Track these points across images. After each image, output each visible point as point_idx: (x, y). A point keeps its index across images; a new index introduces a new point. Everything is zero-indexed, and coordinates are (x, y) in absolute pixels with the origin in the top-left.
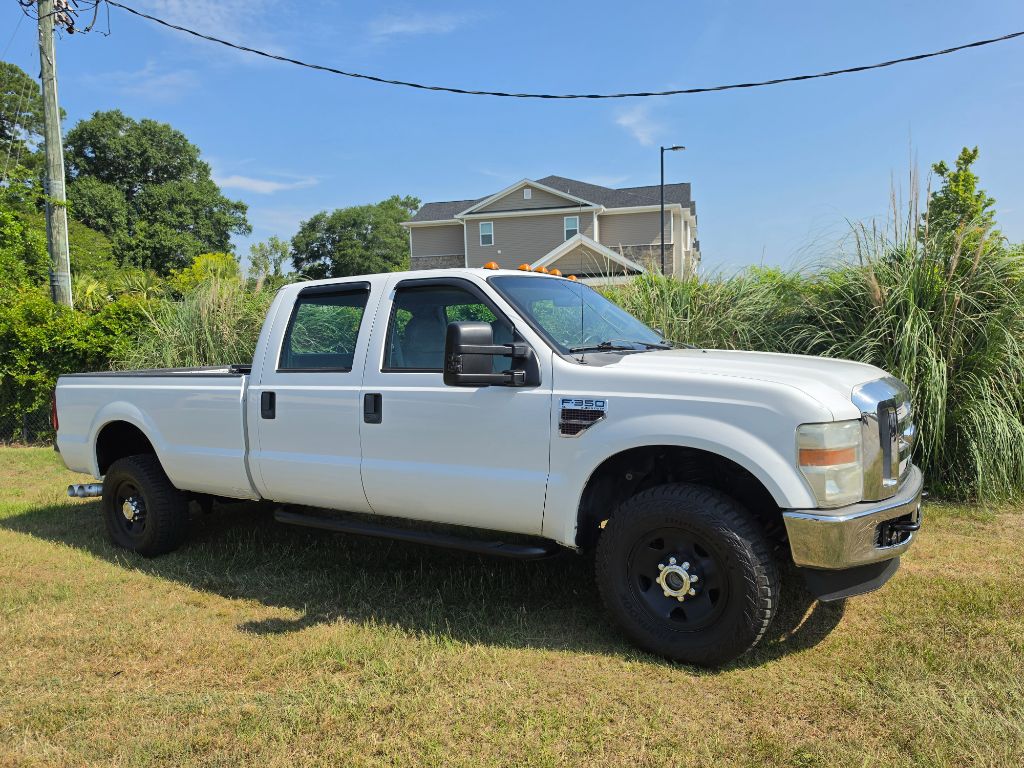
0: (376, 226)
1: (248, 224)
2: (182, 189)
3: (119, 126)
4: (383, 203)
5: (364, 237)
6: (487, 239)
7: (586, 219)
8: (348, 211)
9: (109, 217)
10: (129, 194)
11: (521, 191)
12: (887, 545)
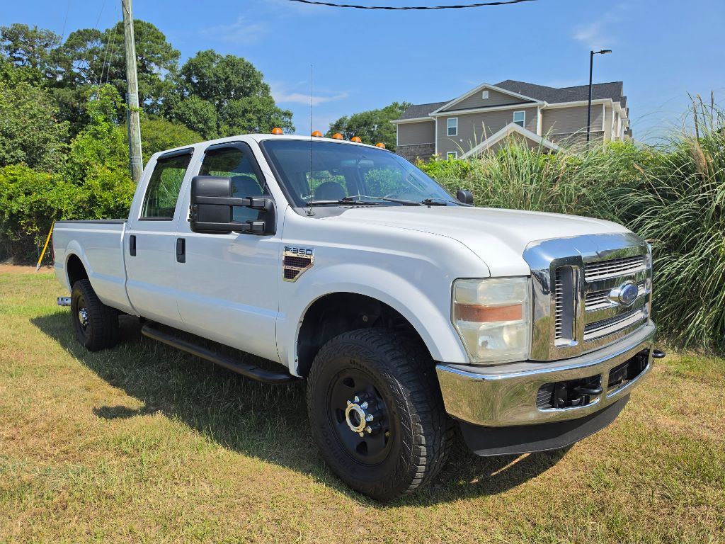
0: (380, 126)
1: (293, 126)
2: (251, 103)
3: (212, 60)
4: (387, 108)
5: (372, 133)
6: (452, 131)
7: (531, 112)
8: (362, 115)
9: (206, 123)
10: (219, 107)
11: (480, 93)
12: (561, 406)
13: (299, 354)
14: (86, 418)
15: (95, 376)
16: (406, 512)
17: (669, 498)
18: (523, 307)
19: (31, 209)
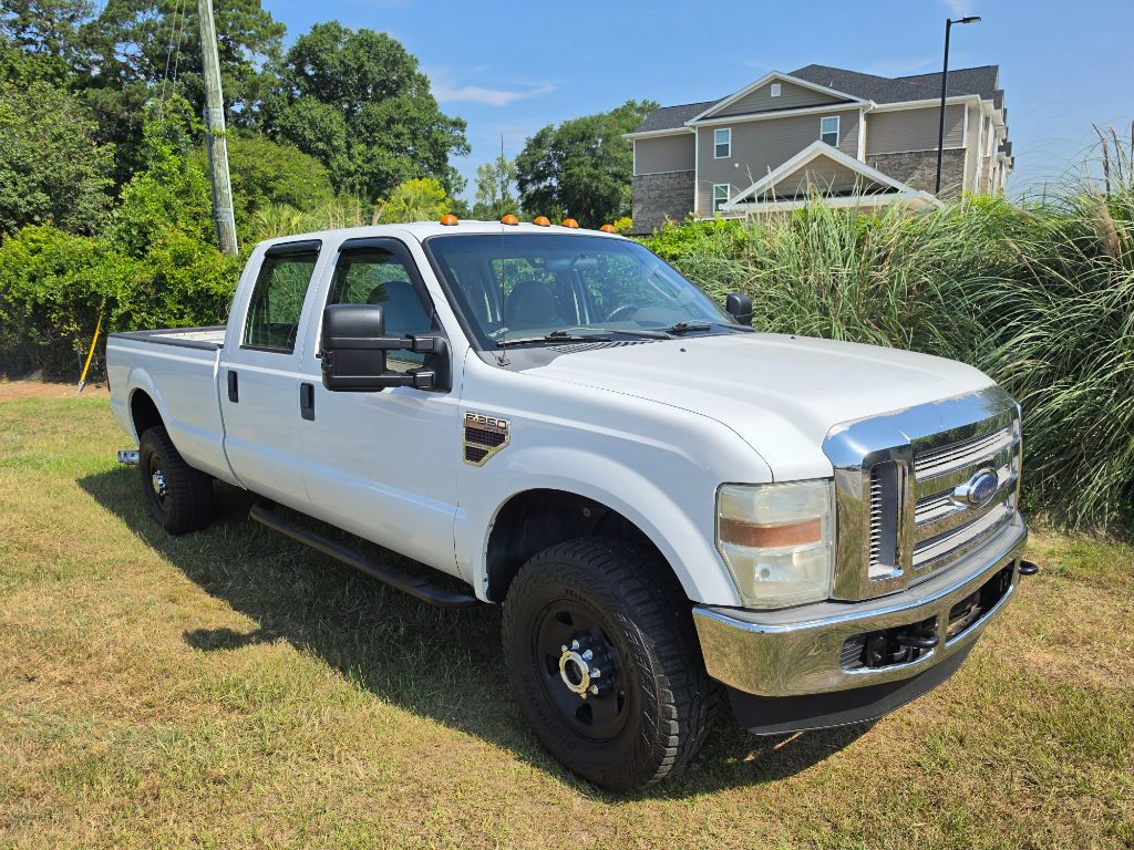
0: (606, 140)
1: (467, 143)
2: (399, 107)
3: (336, 39)
4: (617, 110)
5: (593, 152)
6: (723, 150)
7: (850, 118)
8: (577, 123)
9: (329, 141)
10: (349, 114)
11: (767, 87)
12: (877, 665)
13: (490, 570)
14: (175, 648)
15: (182, 578)
16: (649, 808)
17: (1035, 783)
18: (823, 523)
19: (66, 296)
